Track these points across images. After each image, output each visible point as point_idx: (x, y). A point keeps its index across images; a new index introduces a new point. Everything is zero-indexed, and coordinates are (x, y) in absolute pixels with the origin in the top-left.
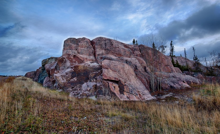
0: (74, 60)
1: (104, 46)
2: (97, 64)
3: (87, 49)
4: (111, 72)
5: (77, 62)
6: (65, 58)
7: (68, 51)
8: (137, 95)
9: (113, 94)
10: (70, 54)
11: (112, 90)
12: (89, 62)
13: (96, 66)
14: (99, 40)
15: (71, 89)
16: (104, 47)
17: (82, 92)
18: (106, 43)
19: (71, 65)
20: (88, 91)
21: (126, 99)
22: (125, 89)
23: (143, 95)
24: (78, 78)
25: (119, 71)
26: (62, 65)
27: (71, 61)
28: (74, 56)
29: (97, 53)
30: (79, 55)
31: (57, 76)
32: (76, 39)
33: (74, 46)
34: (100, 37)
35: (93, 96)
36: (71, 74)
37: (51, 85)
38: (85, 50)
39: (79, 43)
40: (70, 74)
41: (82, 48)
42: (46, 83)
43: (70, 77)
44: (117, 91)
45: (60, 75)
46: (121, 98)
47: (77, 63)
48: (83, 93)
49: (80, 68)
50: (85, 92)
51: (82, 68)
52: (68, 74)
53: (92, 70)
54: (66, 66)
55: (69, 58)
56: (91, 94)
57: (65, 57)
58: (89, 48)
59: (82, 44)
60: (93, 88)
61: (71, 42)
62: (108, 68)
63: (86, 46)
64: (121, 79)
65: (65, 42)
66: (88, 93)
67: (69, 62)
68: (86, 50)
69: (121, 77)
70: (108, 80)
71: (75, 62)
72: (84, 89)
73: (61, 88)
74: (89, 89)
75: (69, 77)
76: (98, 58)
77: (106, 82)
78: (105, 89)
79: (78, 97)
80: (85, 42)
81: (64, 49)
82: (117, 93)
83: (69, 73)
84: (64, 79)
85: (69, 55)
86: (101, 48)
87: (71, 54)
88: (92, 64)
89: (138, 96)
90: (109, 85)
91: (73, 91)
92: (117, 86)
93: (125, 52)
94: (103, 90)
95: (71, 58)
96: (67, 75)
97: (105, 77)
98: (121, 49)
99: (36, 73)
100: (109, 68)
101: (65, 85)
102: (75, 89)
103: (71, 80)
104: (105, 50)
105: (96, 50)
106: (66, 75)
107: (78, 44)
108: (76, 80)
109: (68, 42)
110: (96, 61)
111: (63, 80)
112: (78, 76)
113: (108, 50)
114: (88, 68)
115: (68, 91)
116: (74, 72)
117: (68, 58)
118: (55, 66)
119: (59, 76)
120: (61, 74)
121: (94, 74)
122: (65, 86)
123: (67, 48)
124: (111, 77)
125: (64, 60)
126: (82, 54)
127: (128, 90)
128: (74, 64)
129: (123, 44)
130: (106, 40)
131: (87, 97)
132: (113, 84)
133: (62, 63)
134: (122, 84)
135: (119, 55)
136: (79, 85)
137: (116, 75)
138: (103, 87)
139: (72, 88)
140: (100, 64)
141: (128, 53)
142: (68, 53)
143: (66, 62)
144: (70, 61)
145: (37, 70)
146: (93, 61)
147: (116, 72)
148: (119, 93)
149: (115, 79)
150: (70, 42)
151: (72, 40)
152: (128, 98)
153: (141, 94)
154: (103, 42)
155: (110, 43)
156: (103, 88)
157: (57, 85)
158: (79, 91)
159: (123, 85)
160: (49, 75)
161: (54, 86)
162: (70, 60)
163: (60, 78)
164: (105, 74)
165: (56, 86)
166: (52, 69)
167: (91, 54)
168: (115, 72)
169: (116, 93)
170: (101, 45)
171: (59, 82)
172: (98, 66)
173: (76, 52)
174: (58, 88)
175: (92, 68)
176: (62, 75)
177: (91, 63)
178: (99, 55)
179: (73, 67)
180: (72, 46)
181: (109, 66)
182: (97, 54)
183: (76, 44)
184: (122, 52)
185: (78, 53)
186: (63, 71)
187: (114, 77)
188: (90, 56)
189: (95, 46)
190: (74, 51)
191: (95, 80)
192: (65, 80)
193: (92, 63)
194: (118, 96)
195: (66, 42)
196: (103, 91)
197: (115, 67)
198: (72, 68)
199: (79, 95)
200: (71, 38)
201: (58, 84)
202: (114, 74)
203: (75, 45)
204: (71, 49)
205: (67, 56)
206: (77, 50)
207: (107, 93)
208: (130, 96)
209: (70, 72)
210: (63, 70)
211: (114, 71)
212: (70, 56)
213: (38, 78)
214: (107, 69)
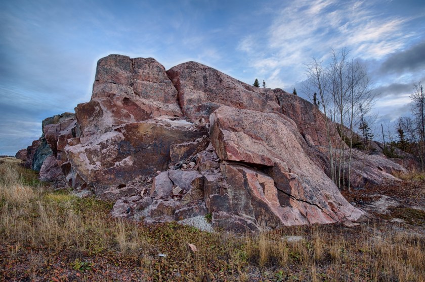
0: (125, 111)
1: (202, 82)
2: (189, 123)
3: (161, 85)
4: (247, 141)
5: (132, 115)
6: (98, 104)
7: (109, 85)
8: (326, 206)
9: (260, 207)
10: (114, 95)
11: (255, 193)
12: (167, 117)
13: (187, 127)
14: (188, 67)
15: (118, 191)
16: (203, 84)
17: (156, 203)
18: (205, 77)
19: (115, 123)
20: (176, 198)
21: (299, 219)
22: (293, 189)
23: (339, 204)
24: (136, 157)
25: (267, 139)
26: (90, 121)
27: (117, 113)
28: (126, 100)
29: (186, 97)
30: (138, 98)
31: (75, 151)
32: (132, 60)
33: (124, 74)
34: (192, 62)
35: (195, 215)
36: (117, 146)
37: (60, 177)
38: (155, 86)
39: (140, 70)
40: (112, 146)
41: (146, 82)
42: (48, 171)
43: (114, 156)
44: (270, 196)
45: (83, 149)
46: (286, 218)
47: (134, 120)
48: (162, 204)
49: (142, 131)
50: (166, 203)
51: (149, 130)
52: (106, 147)
53: (176, 136)
54: (101, 125)
55: (110, 105)
56: (189, 210)
57: (100, 102)
58: (165, 82)
59: (146, 71)
60: (193, 190)
61: (116, 65)
62: (236, 128)
63: (157, 79)
64: (277, 161)
65: (99, 63)
66: (178, 203)
67: (111, 114)
68: (157, 88)
69: (277, 156)
70: (242, 163)
71: (127, 117)
72: (161, 193)
73: (84, 186)
74: (176, 191)
75: (110, 156)
76: (188, 109)
77: (235, 168)
78: (235, 190)
79: (144, 218)
80: (156, 69)
81: (97, 80)
82: (273, 204)
83: (112, 144)
84: (95, 159)
85: (111, 96)
86: (196, 86)
87: (117, 94)
88: (175, 121)
89: (329, 208)
90: (247, 179)
91: (123, 198)
92: (269, 181)
93: (251, 99)
94: (230, 194)
95: (115, 105)
96: (104, 151)
97: (234, 154)
98: (241, 92)
99: (30, 150)
100: (240, 129)
101: (96, 179)
102: (130, 189)
103: (117, 163)
104: (204, 91)
105: (181, 91)
106: (100, 149)
107: (136, 72)
108: (131, 163)
109: (109, 63)
110: (185, 115)
111: (93, 163)
112: (136, 152)
113: (211, 91)
114: (165, 132)
115: (109, 196)
116: (126, 143)
117: (108, 104)
118: (70, 129)
119: (79, 153)
120: (86, 147)
121: (184, 146)
122: (98, 181)
123: (105, 80)
124: (252, 155)
125: (97, 108)
126: (147, 97)
127: (302, 193)
128: (125, 121)
129: (242, 83)
130: (205, 69)
131: (177, 219)
132: (256, 175)
133: (90, 117)
134: (284, 176)
135: (238, 105)
136: (140, 176)
137: (264, 149)
138: (227, 186)
139: (121, 186)
140: (197, 123)
141: (257, 103)
142: (107, 90)
143: (100, 113)
144: (113, 112)
145: (34, 142)
146: (175, 116)
147: (261, 142)
148: (277, 203)
149: (263, 159)
150: (113, 64)
151: (118, 58)
152: (304, 216)
153: (334, 203)
154: (199, 73)
155: (215, 77)
156: (229, 190)
157: (75, 177)
158: (145, 198)
159: (287, 178)
160: (55, 151)
161: (66, 179)
162: (115, 109)
163: (84, 158)
164: (232, 144)
165: (71, 180)
166: (63, 137)
167: (169, 100)
168: (257, 141)
169: (269, 203)
170: (195, 79)
171: (79, 168)
172: (192, 128)
173: (131, 90)
174: (77, 185)
175: (176, 131)
176: (90, 149)
177: (172, 120)
178: (190, 101)
179: (122, 128)
180: (121, 75)
181: (241, 122)
182: (185, 100)
183: (131, 72)
184: (245, 99)
185: (136, 93)
186: (91, 138)
187: (258, 156)
188: (168, 103)
189: (180, 81)
190: (124, 87)
191: (192, 164)
192: (98, 163)
193: (175, 119)
194: (277, 213)
195: (103, 63)
196: (228, 199)
197: (256, 127)
198: (120, 132)
199: (147, 211)
200: (116, 55)
201: (78, 175)
202: (256, 147)
203: (128, 74)
204: (116, 81)
205: (105, 99)
206: (132, 85)
207: (243, 203)
208: (308, 210)
209: (115, 142)
210: (92, 136)
211: (256, 137)
212: (115, 99)
213: (33, 159)
214: (235, 131)
